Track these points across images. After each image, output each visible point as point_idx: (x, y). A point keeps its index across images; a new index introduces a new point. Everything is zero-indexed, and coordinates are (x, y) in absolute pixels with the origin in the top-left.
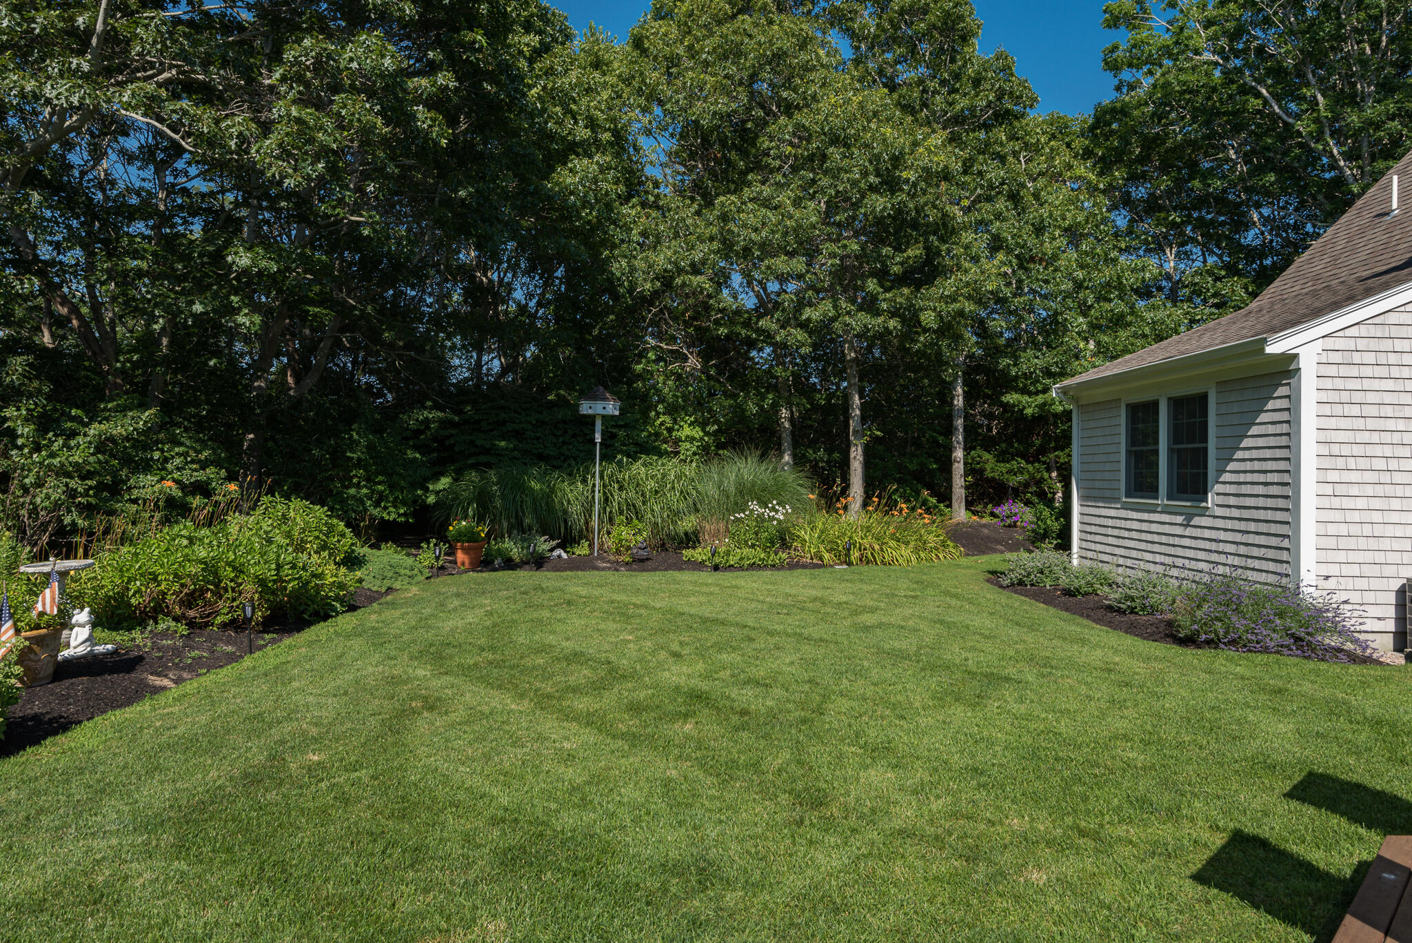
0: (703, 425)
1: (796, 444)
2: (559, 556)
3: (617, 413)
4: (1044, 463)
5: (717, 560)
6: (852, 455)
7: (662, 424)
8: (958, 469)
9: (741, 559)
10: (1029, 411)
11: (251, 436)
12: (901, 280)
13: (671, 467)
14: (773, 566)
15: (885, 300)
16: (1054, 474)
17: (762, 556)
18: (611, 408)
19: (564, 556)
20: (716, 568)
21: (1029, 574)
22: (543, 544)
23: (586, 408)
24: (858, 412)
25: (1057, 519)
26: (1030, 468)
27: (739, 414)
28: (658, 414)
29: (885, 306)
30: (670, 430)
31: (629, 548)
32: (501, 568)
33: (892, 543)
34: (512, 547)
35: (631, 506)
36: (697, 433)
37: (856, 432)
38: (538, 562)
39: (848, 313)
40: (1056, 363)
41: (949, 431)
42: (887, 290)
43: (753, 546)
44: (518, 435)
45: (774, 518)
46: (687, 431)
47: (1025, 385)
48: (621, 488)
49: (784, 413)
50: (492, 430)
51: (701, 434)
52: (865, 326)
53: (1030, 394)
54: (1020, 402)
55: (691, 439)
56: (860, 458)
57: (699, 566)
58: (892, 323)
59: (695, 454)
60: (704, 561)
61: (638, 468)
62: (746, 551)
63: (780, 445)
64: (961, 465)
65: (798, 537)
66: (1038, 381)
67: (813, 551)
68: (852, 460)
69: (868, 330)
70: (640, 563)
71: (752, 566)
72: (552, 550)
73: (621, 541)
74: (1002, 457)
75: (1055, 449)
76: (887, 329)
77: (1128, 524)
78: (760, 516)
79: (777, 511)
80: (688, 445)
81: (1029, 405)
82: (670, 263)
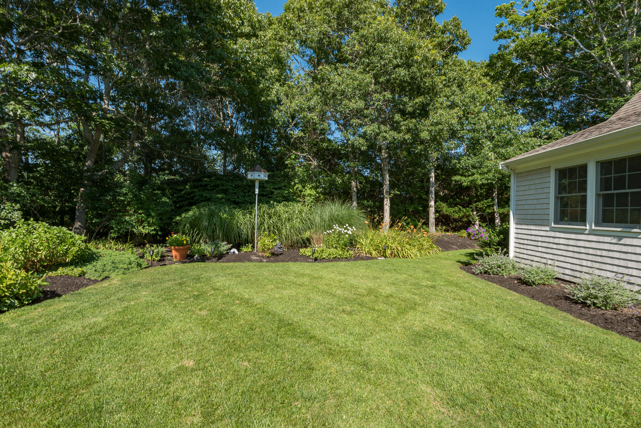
0: (316, 188)
1: (358, 198)
2: (234, 253)
3: (267, 179)
4: (471, 208)
5: (316, 255)
6: (385, 203)
7: (297, 189)
8: (432, 210)
9: (329, 254)
10: (465, 184)
11: (82, 189)
12: (412, 115)
13: (297, 207)
14: (346, 258)
15: (403, 125)
16: (475, 213)
17: (340, 253)
18: (263, 176)
19: (237, 252)
20: (316, 259)
21: (492, 268)
22: (224, 246)
23: (251, 176)
24: (388, 183)
25: (498, 236)
26: (464, 210)
27: (332, 183)
28: (295, 184)
29: (403, 128)
30: (301, 191)
31: (269, 249)
32: (198, 261)
33: (408, 246)
34: (207, 248)
35: (275, 226)
36: (313, 192)
37: (387, 192)
38: (220, 257)
39: (385, 132)
40: (479, 162)
41: (428, 193)
42: (404, 120)
43: (336, 248)
44: (225, 192)
45: (347, 233)
46: (308, 192)
47: (463, 173)
48: (270, 218)
49: (353, 183)
50: (213, 189)
51: (315, 193)
52: (394, 138)
53: (465, 176)
54: (461, 180)
55: (310, 195)
56: (389, 204)
57: (305, 258)
58: (407, 137)
59: (312, 202)
60: (309, 256)
61: (280, 208)
62: (332, 250)
63: (351, 198)
64: (433, 209)
65: (359, 242)
66: (469, 171)
67: (367, 250)
68: (385, 205)
69: (395, 140)
70: (275, 256)
71: (336, 259)
72: (230, 249)
73: (264, 245)
74: (450, 205)
75: (476, 202)
76: (404, 139)
77: (556, 241)
78: (340, 232)
79: (348, 230)
80: (309, 198)
81: (465, 181)
82: (297, 106)
